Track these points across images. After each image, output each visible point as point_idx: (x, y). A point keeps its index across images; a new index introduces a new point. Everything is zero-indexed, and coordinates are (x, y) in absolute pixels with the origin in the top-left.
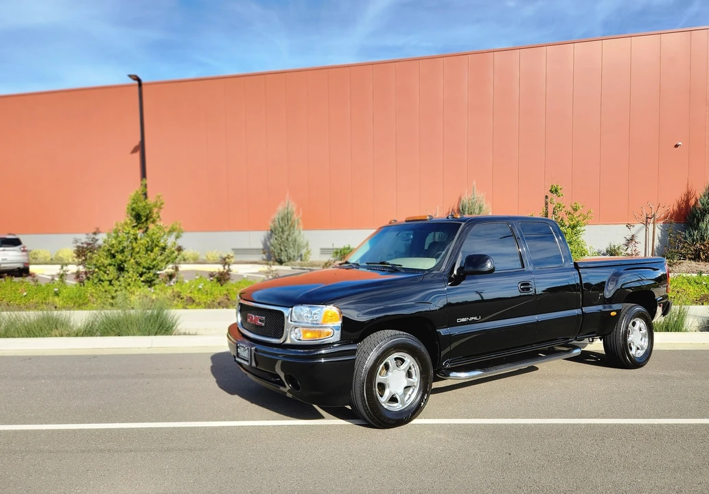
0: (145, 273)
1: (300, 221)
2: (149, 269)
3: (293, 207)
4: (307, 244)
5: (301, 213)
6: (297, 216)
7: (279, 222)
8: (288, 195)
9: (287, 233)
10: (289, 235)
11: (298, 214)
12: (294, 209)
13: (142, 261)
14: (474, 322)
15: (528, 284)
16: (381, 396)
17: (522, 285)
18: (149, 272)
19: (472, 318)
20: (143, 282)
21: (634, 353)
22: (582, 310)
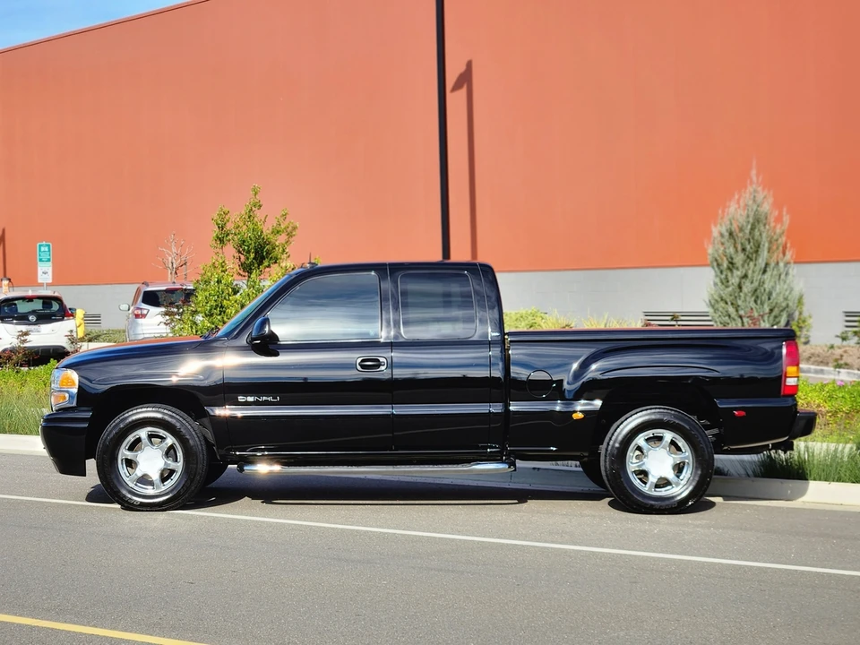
4: (800, 301)
9: (738, 273)
10: (745, 276)
14: (266, 403)
15: (378, 360)
17: (362, 361)
19: (264, 398)
21: (646, 489)
22: (507, 406)
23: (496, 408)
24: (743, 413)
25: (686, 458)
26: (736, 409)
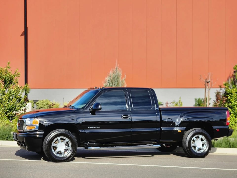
0: (8, 112)
1: (124, 82)
2: (10, 110)
3: (119, 72)
5: (125, 76)
6: (122, 78)
7: (109, 83)
8: (116, 63)
11: (123, 76)
12: (120, 74)
13: (7, 105)
14: (96, 128)
15: (128, 116)
16: (55, 151)
17: (123, 116)
18: (10, 112)
19: (96, 127)
20: (7, 117)
21: (196, 151)
22: (161, 128)
23: (158, 129)
24: (219, 130)
25: (205, 142)
26: (217, 129)
